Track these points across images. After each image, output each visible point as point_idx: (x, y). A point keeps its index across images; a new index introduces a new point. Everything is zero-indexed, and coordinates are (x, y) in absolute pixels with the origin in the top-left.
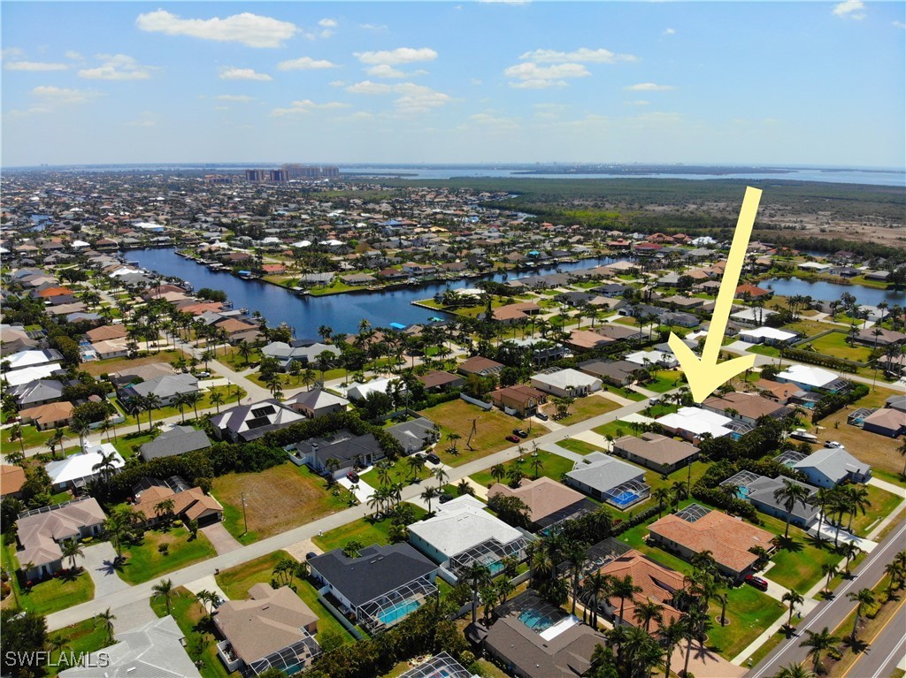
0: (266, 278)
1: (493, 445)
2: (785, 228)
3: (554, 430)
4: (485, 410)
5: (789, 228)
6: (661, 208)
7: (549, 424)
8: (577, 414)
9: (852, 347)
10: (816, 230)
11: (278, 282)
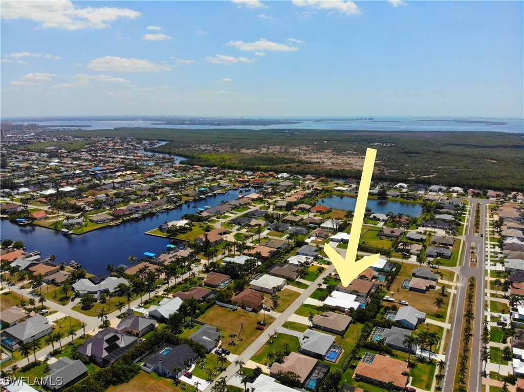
0: (35, 222)
1: (251, 334)
2: (315, 162)
3: (277, 317)
4: (234, 310)
5: (317, 162)
6: (249, 151)
7: (272, 313)
8: (282, 304)
9: (381, 239)
10: (329, 163)
11: (47, 225)
